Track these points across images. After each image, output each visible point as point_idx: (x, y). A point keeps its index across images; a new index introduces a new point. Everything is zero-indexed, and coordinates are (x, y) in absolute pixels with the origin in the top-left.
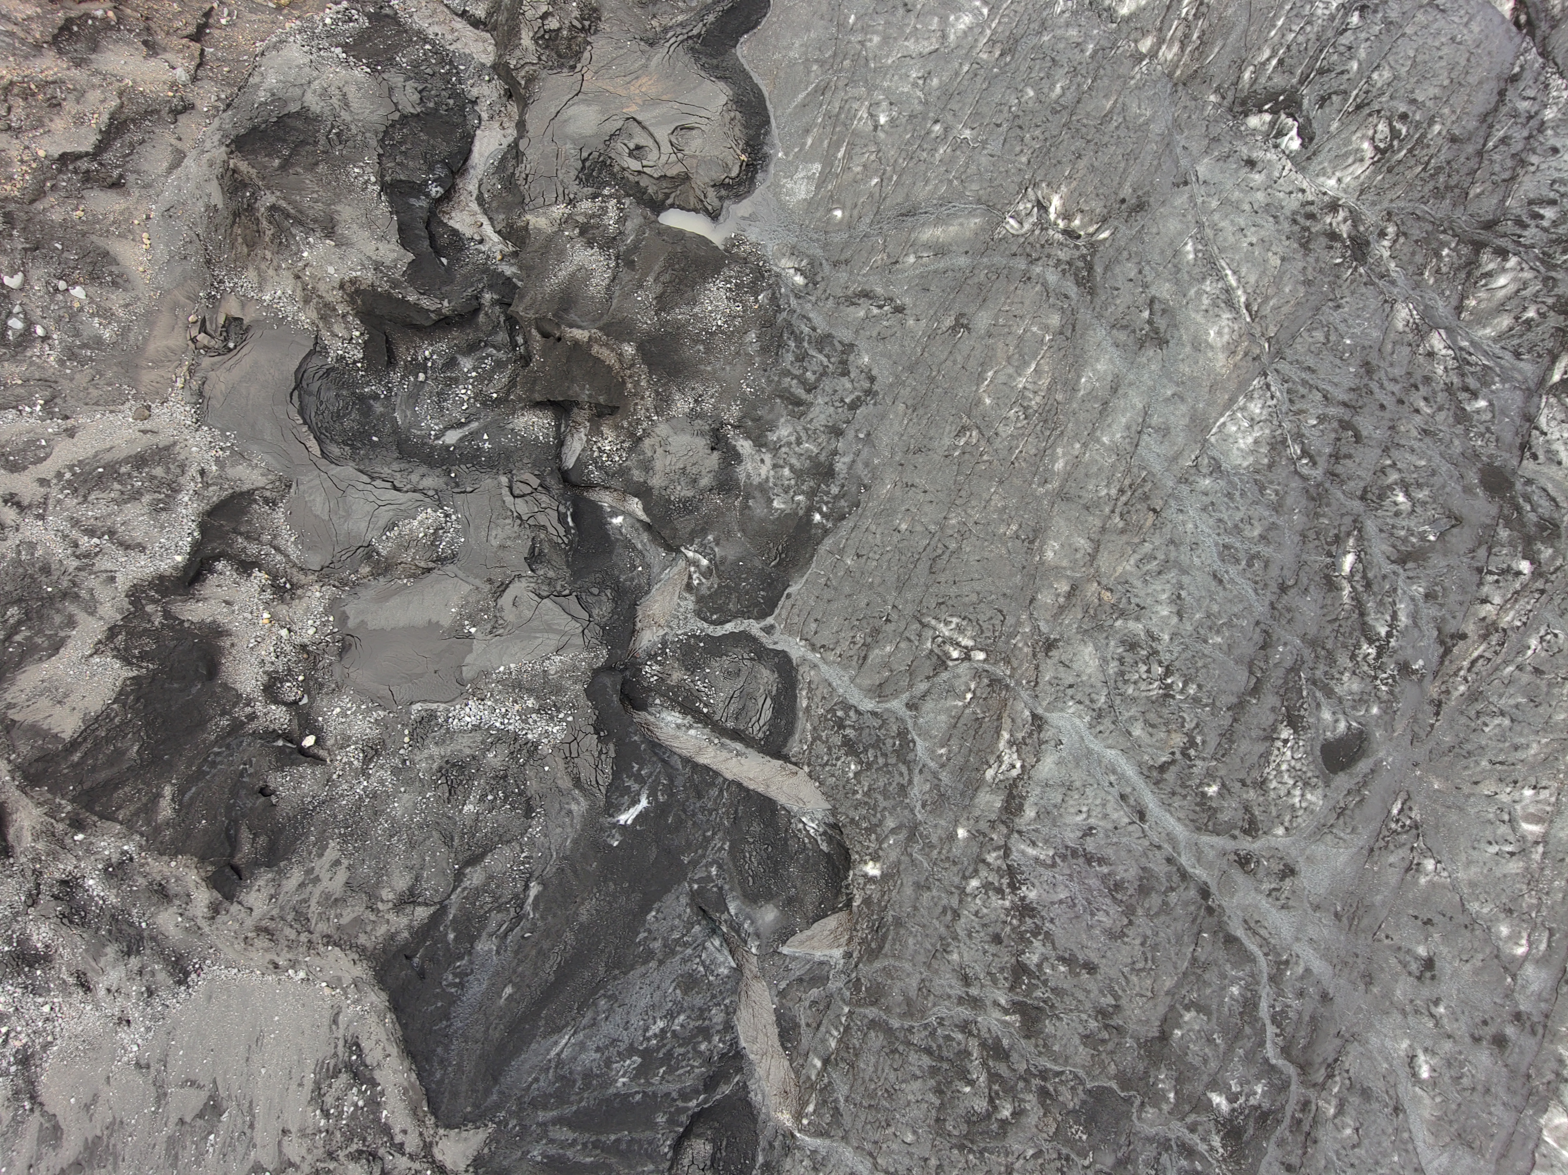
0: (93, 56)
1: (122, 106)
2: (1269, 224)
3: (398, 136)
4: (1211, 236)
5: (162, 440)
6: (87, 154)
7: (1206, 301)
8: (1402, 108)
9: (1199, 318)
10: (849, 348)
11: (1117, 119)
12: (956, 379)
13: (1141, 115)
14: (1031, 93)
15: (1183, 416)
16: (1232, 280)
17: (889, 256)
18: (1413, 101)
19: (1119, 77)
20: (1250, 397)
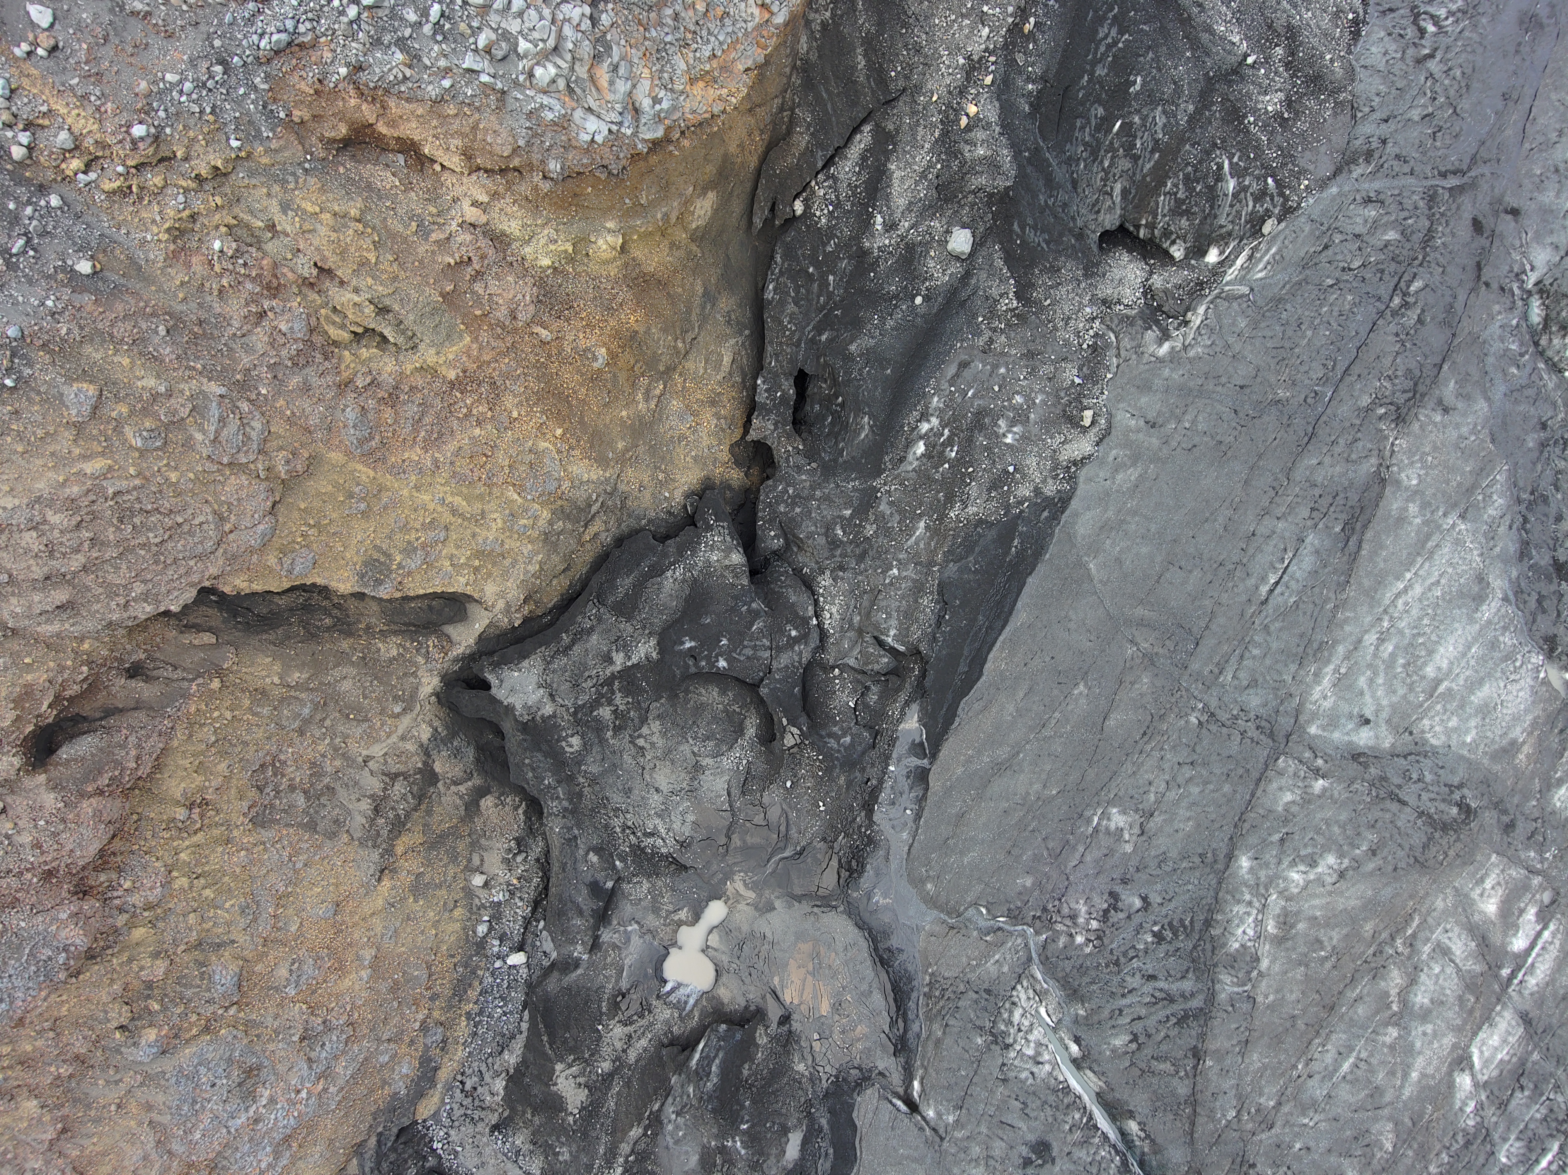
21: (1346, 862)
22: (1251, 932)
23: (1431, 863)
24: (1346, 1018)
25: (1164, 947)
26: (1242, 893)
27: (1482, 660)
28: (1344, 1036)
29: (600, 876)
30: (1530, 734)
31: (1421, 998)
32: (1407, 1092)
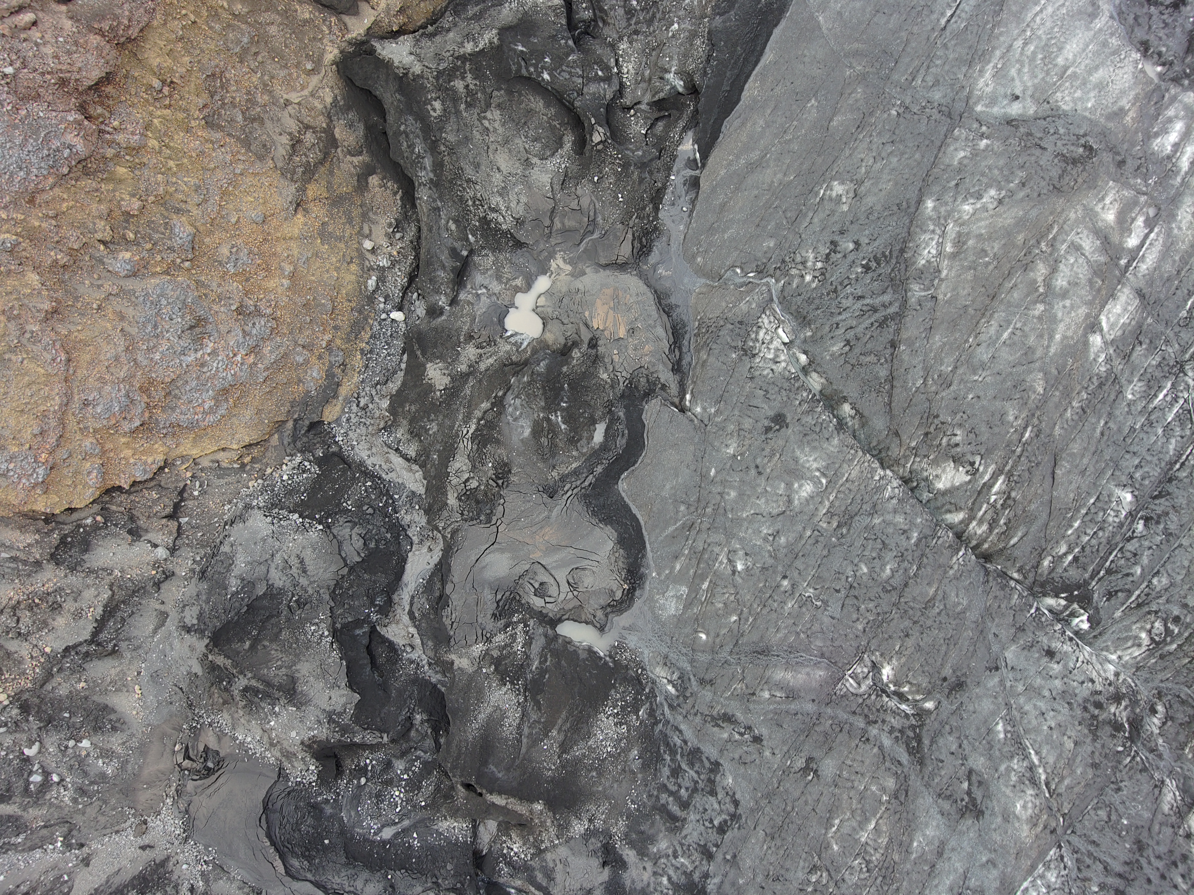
0: (86, 557)
1: (113, 595)
2: (1065, 710)
3: (346, 585)
4: (1018, 718)
5: (158, 855)
6: (86, 641)
7: (1014, 778)
8: (1176, 611)
9: (1008, 791)
10: (716, 766)
11: (939, 606)
12: (807, 818)
13: (959, 604)
14: (865, 570)
15: (995, 880)
16: (1035, 759)
17: (747, 687)
18: (1185, 606)
19: (940, 566)
20: (1048, 868)
21: (1003, 193)
22: (934, 252)
23: (1065, 188)
24: (1005, 301)
25: (870, 275)
26: (928, 225)
27: (1097, 54)
28: (1003, 314)
29: (458, 245)
30: (1133, 105)
31: (1060, 282)
32: (1052, 350)
